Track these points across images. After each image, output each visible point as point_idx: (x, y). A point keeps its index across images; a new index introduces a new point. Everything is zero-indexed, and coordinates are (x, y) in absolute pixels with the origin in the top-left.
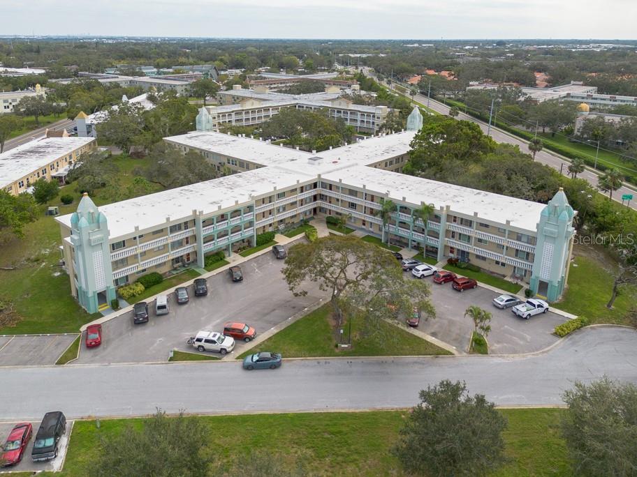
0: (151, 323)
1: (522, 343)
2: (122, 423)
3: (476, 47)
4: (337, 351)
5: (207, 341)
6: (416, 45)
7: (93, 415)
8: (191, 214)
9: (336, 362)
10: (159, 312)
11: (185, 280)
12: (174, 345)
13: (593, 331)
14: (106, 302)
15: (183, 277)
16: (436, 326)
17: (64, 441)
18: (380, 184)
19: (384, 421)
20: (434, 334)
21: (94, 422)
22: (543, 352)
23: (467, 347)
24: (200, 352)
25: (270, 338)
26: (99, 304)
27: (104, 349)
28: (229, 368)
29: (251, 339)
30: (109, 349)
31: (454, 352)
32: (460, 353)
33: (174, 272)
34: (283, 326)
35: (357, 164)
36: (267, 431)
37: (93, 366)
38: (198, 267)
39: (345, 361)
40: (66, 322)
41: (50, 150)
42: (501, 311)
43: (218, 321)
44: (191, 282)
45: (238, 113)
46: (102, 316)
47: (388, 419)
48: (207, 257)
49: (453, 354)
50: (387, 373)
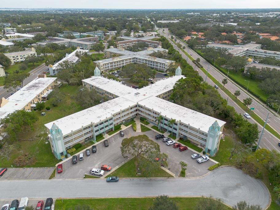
0: (78, 163)
1: (197, 173)
2: (69, 200)
3: (218, 15)
4: (137, 175)
5: (95, 172)
6: (192, 13)
7: (61, 197)
8: (90, 123)
9: (136, 180)
10: (81, 159)
11: (89, 146)
12: (85, 172)
13: (222, 169)
14: (63, 155)
15: (89, 144)
16: (170, 166)
17: (53, 206)
18: (159, 107)
19: (148, 201)
20: (169, 169)
21: (61, 200)
22: (203, 176)
23: (179, 174)
24: (93, 175)
25: (116, 170)
26: (61, 156)
27: (63, 173)
28: (102, 181)
29: (110, 171)
30: (65, 173)
31: (174, 176)
32: (176, 176)
33: (86, 142)
34: (121, 165)
35: (152, 96)
36: (112, 204)
37: (60, 180)
38: (94, 140)
39: (139, 179)
40: (51, 163)
41: (40, 85)
42: (193, 160)
43: (100, 163)
44: (91, 147)
45: (111, 63)
46: (62, 160)
47: (149, 200)
48: (97, 136)
49: (174, 177)
50: (152, 184)
